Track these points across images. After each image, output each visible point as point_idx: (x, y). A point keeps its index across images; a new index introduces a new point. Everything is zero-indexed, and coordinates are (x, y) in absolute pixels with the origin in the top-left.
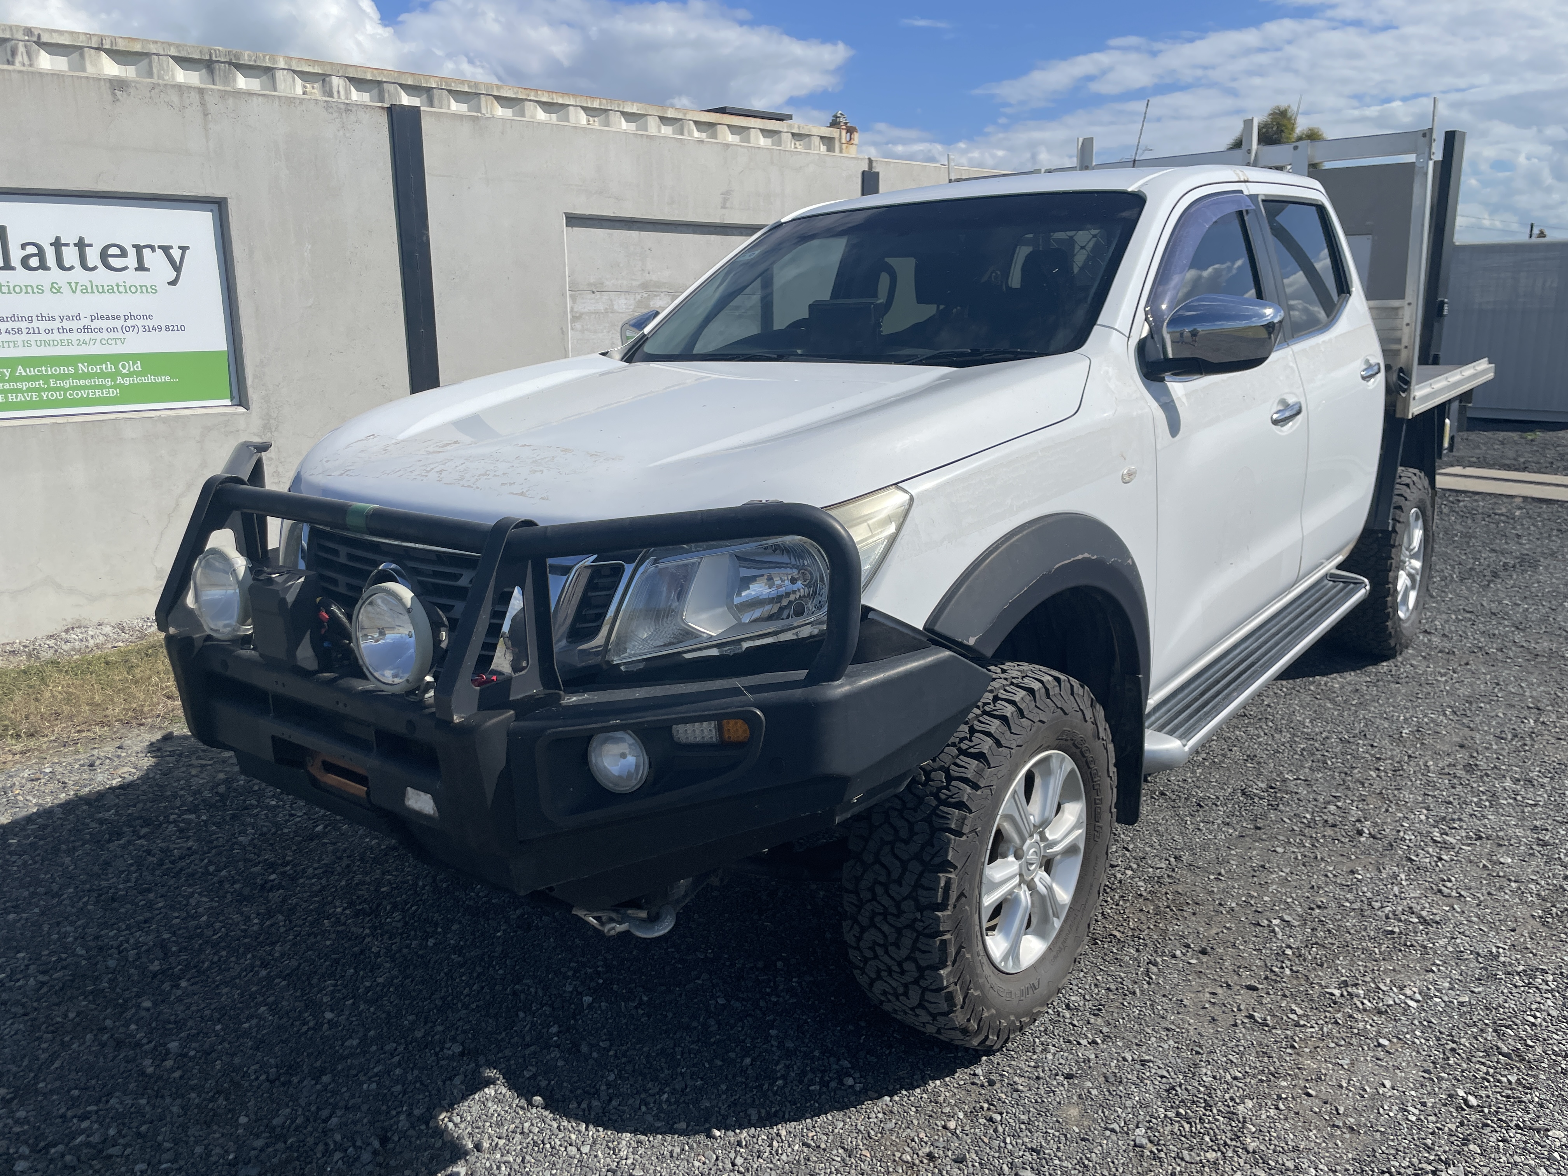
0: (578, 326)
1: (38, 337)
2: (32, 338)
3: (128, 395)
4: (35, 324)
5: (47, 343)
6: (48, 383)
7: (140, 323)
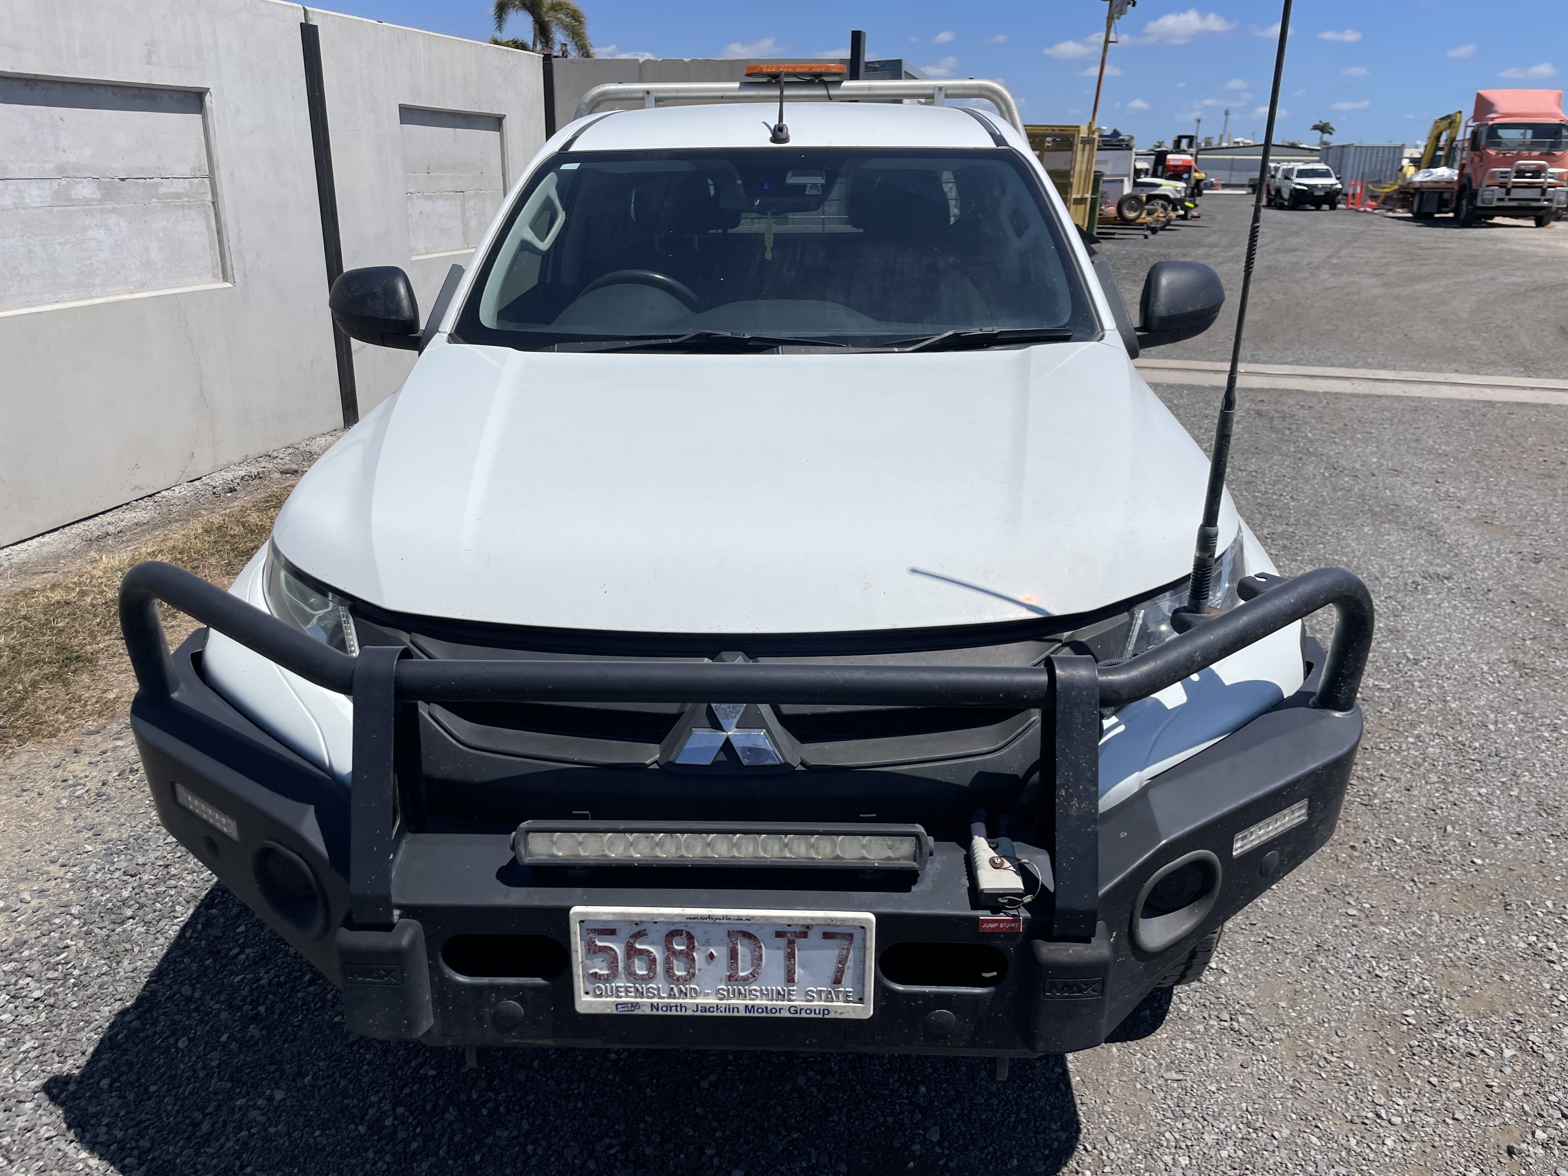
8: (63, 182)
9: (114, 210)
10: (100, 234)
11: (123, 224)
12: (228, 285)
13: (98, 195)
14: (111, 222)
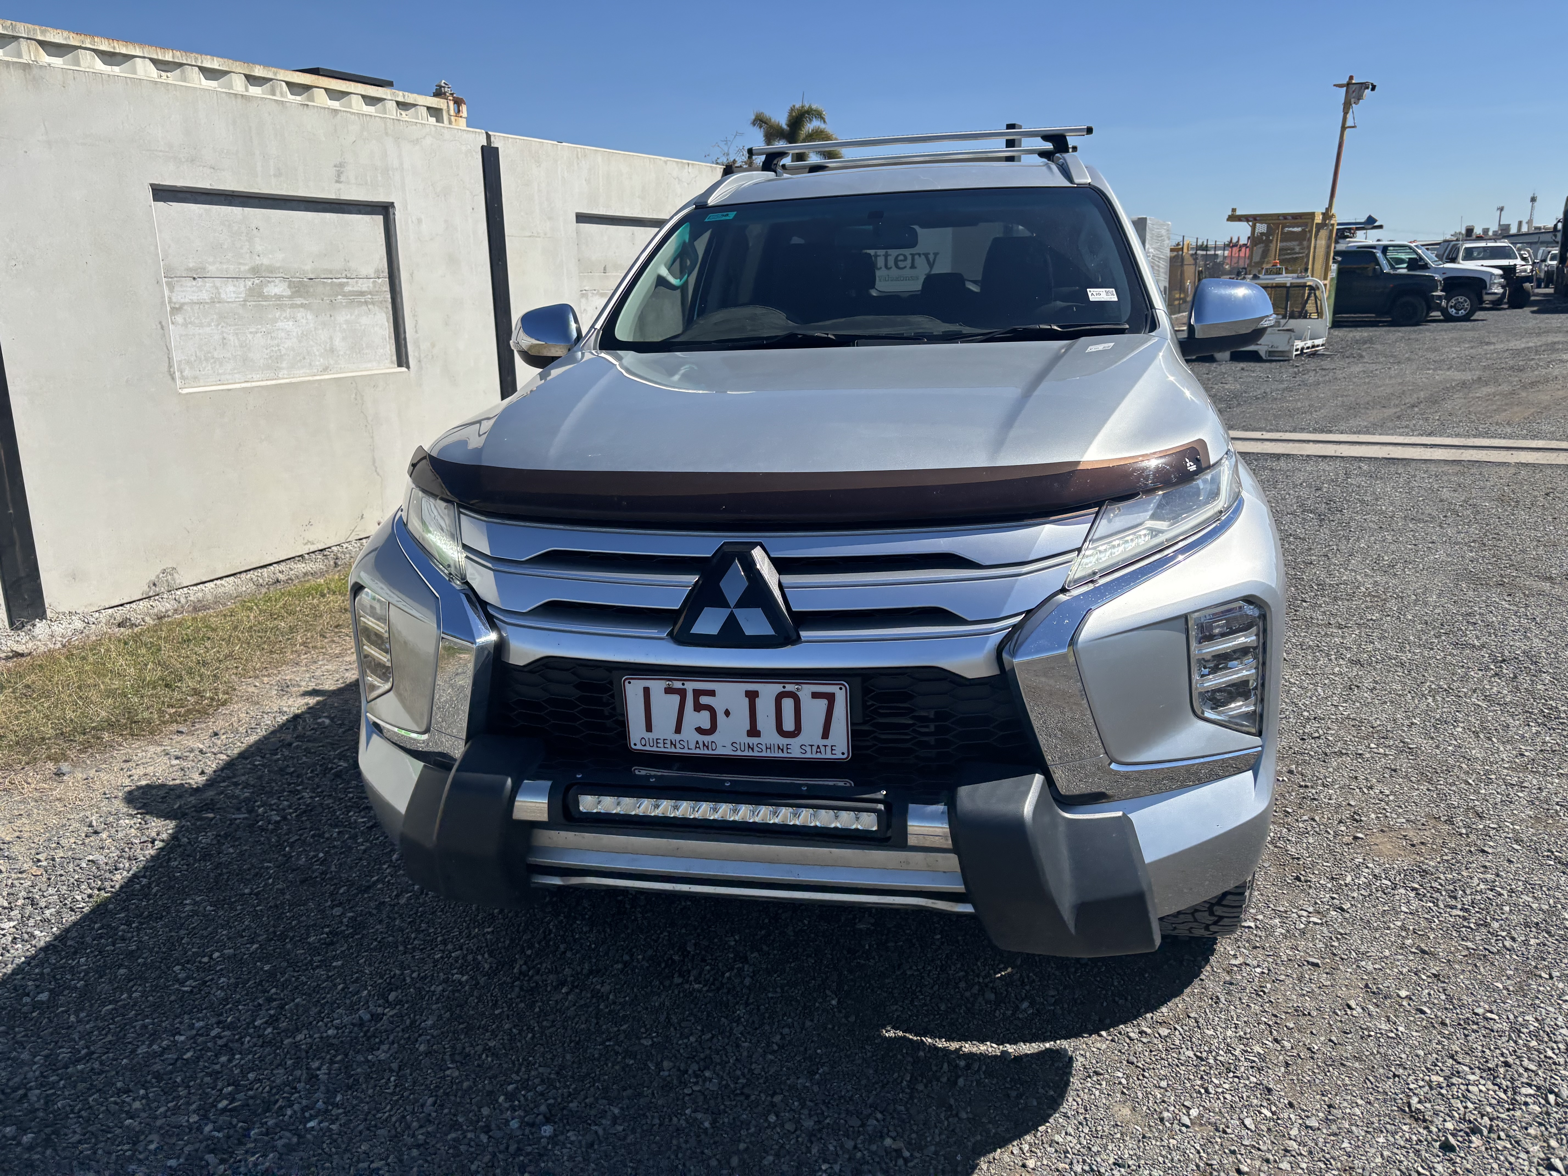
0: (179, 319)
8: (257, 281)
9: (302, 306)
10: (289, 325)
11: (310, 316)
12: (404, 369)
13: (288, 292)
14: (299, 316)
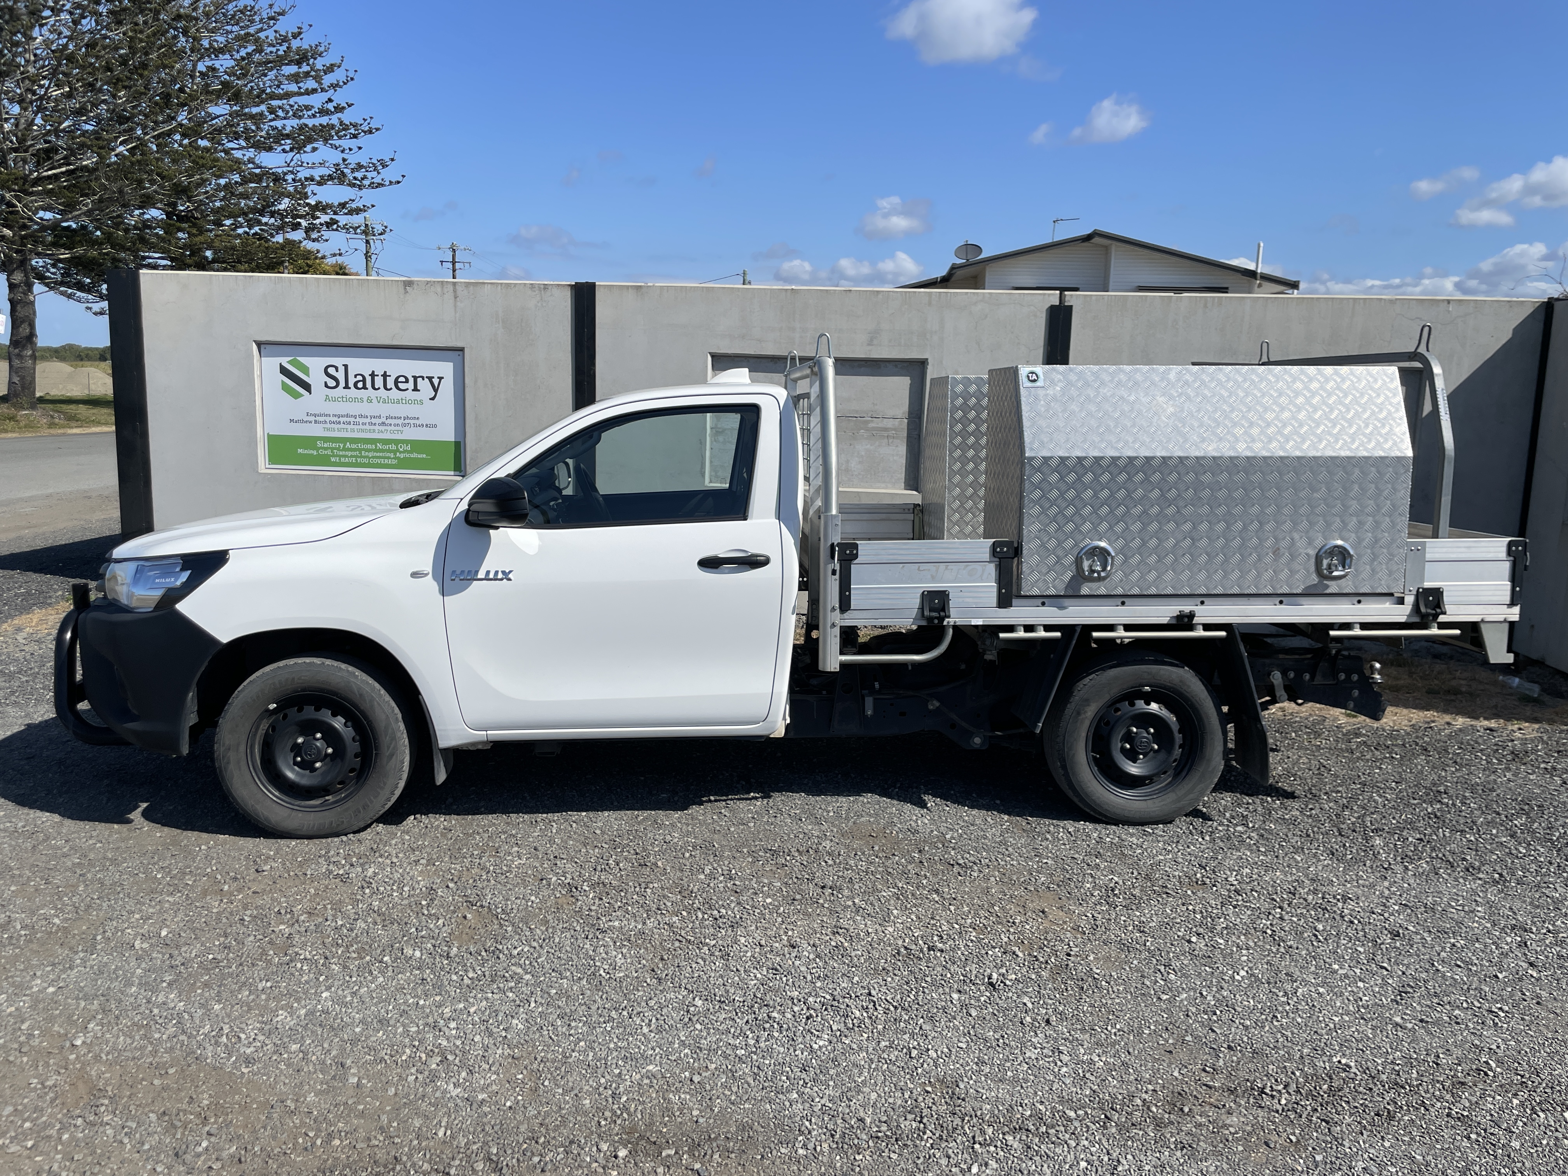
1: (358, 427)
2: (356, 427)
3: (403, 464)
4: (358, 419)
5: (363, 431)
6: (361, 453)
7: (412, 422)
